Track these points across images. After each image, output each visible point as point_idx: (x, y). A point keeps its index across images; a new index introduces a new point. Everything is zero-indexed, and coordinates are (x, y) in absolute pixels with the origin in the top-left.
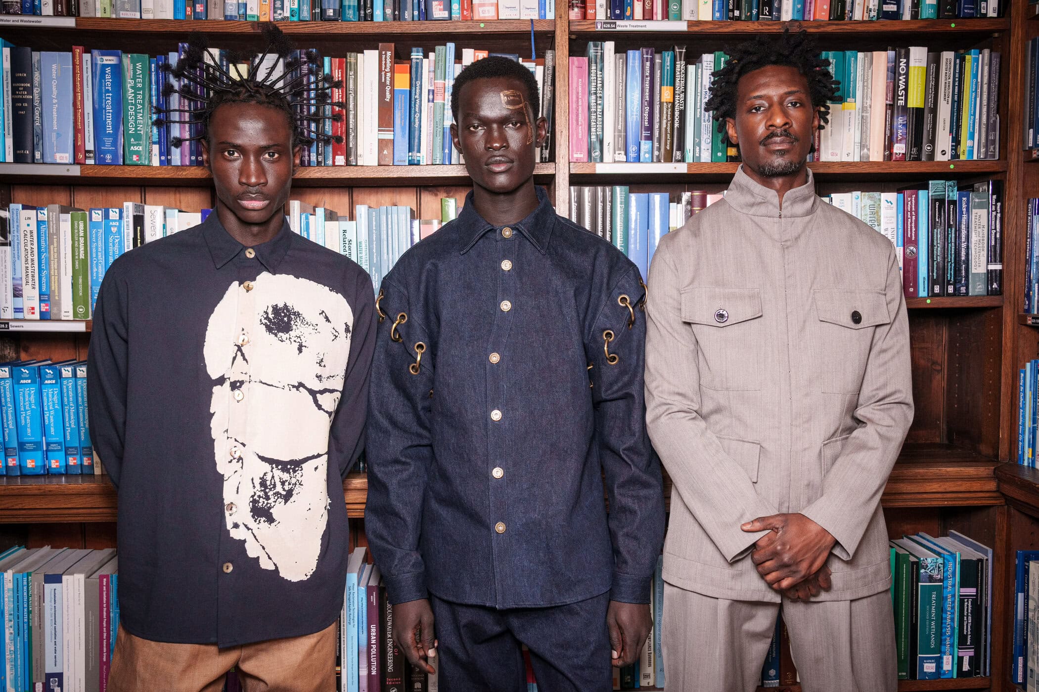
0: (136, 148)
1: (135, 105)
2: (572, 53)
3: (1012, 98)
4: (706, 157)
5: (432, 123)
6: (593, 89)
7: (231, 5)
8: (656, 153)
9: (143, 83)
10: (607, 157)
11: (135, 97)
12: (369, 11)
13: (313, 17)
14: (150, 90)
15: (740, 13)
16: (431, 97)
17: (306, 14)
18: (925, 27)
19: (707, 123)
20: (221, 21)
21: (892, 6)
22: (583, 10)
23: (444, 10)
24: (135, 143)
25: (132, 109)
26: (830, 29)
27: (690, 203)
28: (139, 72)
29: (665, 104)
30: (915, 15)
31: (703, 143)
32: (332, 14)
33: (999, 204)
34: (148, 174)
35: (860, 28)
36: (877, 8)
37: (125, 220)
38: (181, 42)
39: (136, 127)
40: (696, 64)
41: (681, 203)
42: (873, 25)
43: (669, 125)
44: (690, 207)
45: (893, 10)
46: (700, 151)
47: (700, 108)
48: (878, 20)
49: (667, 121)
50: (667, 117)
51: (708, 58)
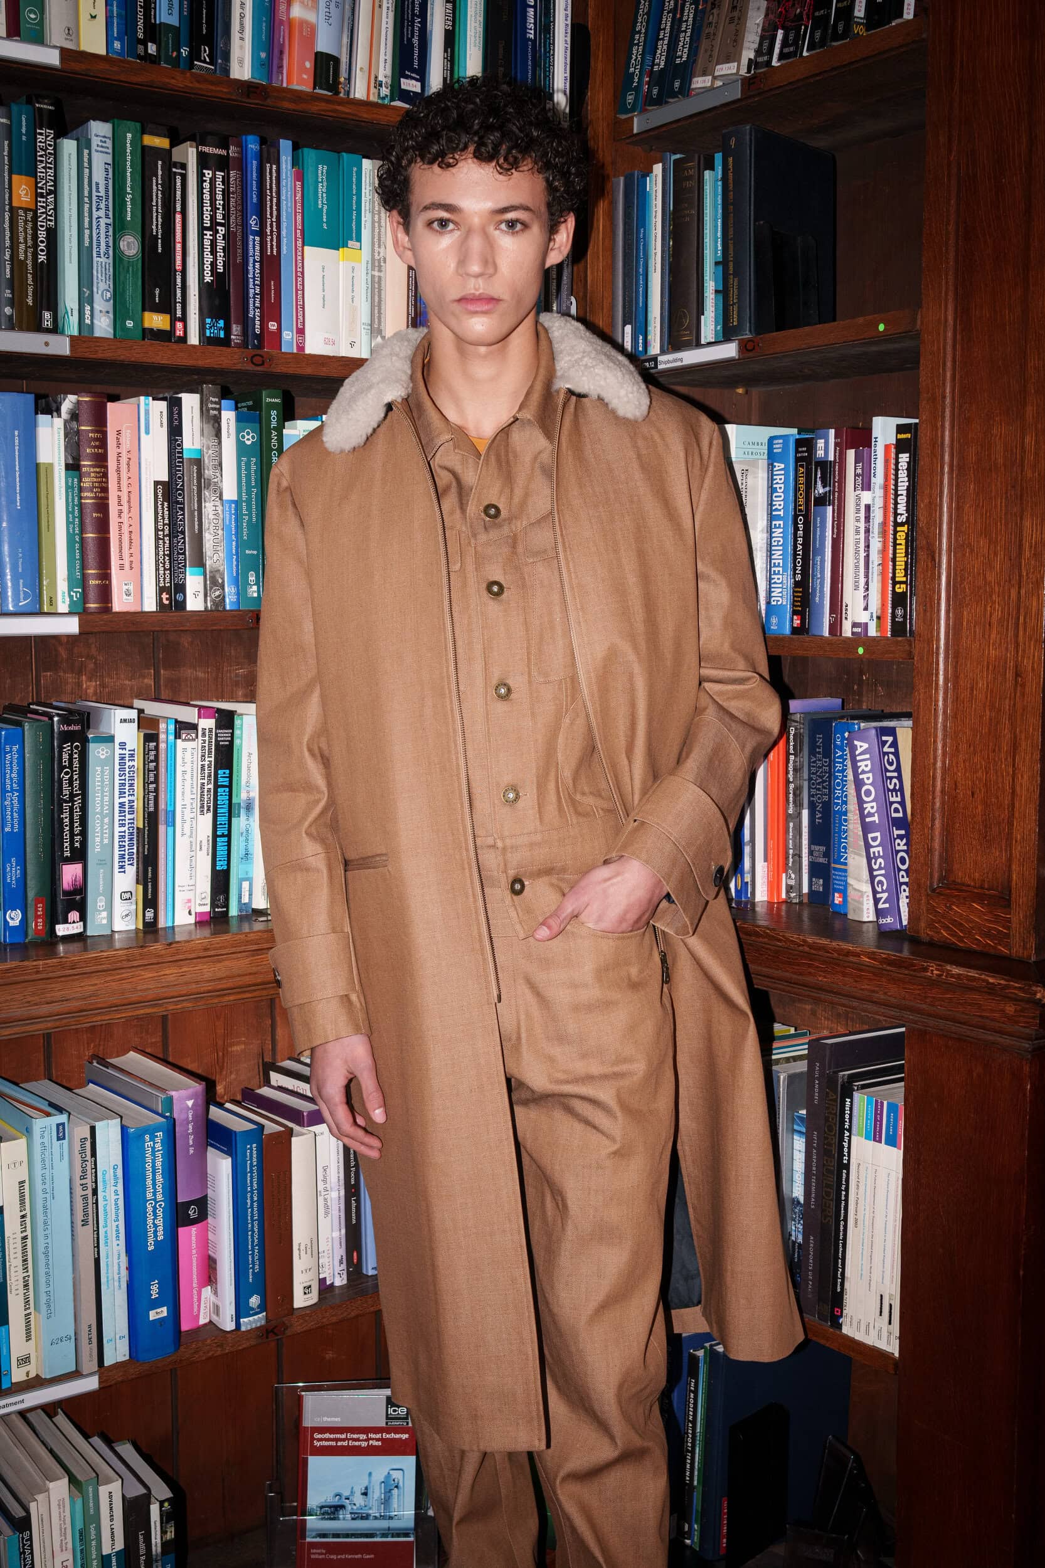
3: (592, 273)
4: (103, 326)
8: (8, 310)
15: (158, 50)
19: (103, 260)
21: (414, 82)
26: (315, 108)
27: (74, 416)
29: (21, 212)
31: (97, 298)
35: (364, 115)
36: (389, 82)
40: (77, 140)
41: (59, 416)
42: (385, 112)
43: (29, 255)
44: (74, 425)
45: (414, 89)
46: (92, 315)
47: (91, 228)
48: (393, 103)
49: (27, 247)
50: (25, 239)
51: (99, 130)
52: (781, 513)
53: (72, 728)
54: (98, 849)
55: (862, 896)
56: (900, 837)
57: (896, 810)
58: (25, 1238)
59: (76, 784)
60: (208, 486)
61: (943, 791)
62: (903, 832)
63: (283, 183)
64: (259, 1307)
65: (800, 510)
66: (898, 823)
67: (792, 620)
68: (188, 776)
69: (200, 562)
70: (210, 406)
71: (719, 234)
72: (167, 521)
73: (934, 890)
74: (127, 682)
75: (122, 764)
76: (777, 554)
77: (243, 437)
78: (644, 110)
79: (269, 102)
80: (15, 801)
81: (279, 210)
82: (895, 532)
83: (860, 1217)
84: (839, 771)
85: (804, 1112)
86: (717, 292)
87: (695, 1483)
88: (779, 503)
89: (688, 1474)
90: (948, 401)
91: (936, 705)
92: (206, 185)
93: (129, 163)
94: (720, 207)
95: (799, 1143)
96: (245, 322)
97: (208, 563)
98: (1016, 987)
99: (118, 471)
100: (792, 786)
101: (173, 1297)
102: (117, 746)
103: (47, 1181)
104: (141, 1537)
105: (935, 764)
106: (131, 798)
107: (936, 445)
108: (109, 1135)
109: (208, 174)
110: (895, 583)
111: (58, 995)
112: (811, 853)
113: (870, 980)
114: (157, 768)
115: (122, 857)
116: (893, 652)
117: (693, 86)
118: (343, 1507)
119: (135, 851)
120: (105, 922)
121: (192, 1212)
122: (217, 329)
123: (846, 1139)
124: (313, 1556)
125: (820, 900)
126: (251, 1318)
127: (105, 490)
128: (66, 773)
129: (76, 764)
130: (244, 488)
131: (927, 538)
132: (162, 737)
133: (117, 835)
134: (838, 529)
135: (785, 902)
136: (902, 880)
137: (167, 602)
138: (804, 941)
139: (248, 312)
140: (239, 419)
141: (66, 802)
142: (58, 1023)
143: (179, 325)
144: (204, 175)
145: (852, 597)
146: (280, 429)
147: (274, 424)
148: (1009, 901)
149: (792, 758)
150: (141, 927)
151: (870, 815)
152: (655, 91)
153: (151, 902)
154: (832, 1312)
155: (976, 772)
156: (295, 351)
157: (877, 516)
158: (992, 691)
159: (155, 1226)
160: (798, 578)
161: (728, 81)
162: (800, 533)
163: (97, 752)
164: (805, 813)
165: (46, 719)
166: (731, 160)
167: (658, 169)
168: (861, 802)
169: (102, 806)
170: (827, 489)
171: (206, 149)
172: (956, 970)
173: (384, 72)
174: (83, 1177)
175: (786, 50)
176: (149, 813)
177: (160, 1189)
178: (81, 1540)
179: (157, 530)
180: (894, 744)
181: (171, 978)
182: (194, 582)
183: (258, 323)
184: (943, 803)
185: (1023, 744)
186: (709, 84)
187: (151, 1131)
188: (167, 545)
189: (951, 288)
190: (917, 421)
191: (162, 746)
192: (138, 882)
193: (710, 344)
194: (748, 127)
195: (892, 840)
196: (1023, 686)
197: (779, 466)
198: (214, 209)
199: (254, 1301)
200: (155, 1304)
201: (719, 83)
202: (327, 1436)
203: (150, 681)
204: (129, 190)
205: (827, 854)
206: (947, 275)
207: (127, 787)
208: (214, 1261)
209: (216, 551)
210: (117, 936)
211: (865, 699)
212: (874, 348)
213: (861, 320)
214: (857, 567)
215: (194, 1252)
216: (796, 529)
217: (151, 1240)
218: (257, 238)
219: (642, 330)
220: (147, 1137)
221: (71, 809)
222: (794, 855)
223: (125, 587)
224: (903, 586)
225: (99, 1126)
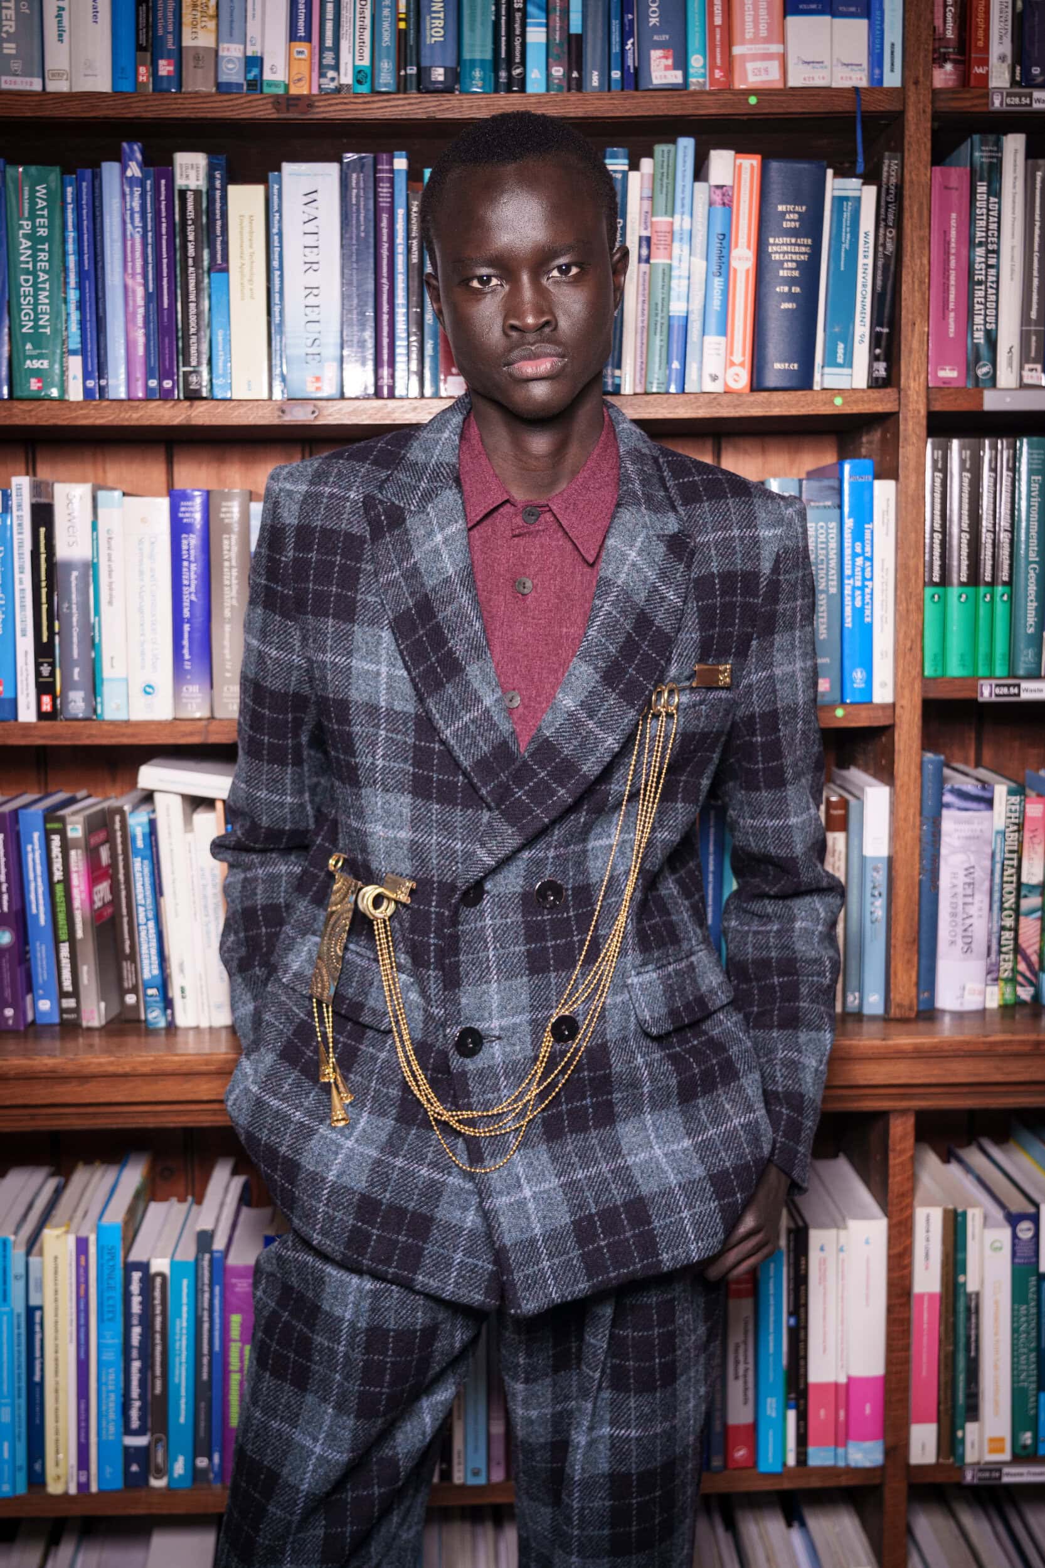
0: (36, 364)
1: (34, 273)
2: (939, 157)
5: (646, 306)
6: (980, 235)
7: (230, 61)
9: (50, 227)
10: (1006, 377)
11: (34, 257)
12: (516, 72)
13: (402, 85)
14: (64, 241)
16: (644, 252)
17: (386, 78)
20: (209, 95)
22: (961, 67)
23: (675, 67)
24: (35, 353)
25: (27, 281)
28: (41, 204)
32: (441, 78)
34: (64, 419)
37: (15, 513)
38: (128, 142)
39: (36, 320)
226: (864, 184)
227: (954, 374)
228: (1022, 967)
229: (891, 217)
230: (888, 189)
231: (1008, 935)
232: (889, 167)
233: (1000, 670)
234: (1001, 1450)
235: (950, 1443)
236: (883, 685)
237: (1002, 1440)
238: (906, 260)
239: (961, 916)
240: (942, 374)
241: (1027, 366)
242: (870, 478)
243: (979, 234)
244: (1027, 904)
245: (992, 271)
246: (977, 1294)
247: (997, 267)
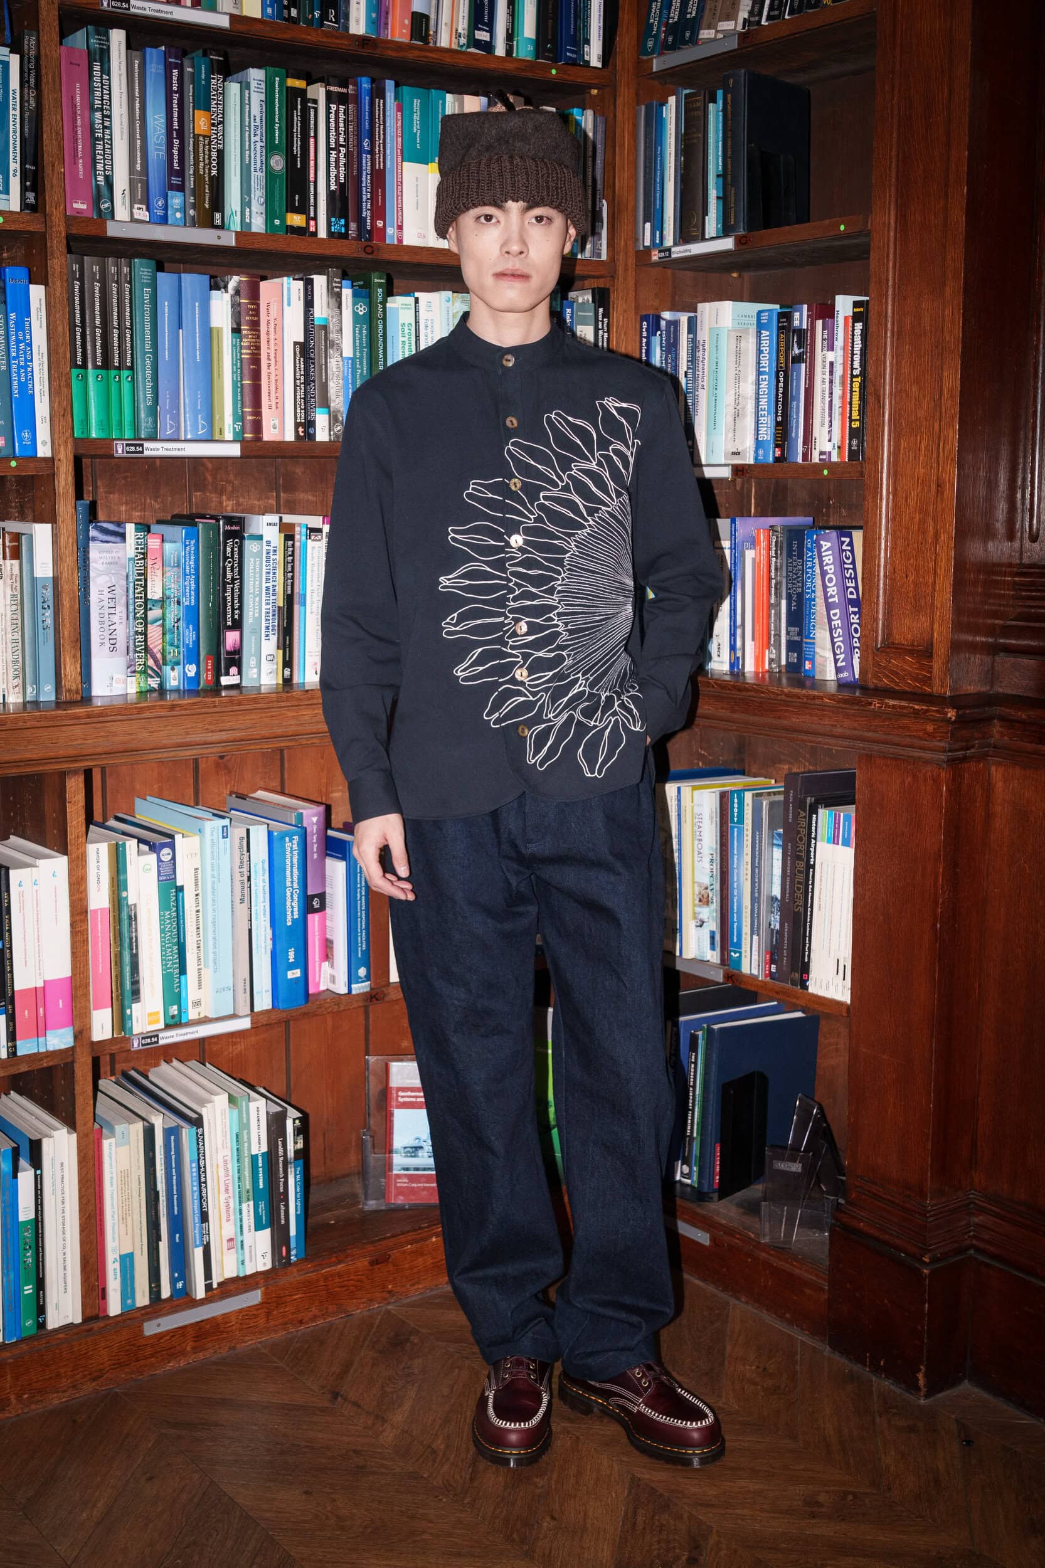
3: (620, 181)
4: (258, 224)
8: (192, 212)
10: (121, 213)
15: (298, 13)
18: (523, 70)
19: (259, 173)
21: (484, 33)
26: (411, 55)
27: (237, 292)
29: (201, 138)
30: (509, 51)
31: (254, 203)
33: (606, 320)
35: (448, 60)
36: (466, 33)
40: (241, 83)
41: (227, 292)
42: (464, 57)
43: (207, 170)
44: (237, 298)
45: (485, 39)
46: (250, 215)
47: (250, 150)
48: (469, 50)
49: (205, 165)
50: (204, 158)
51: (256, 75)
52: (767, 369)
53: (234, 528)
54: (251, 621)
55: (826, 661)
56: (855, 613)
57: (852, 593)
58: (198, 911)
59: (236, 570)
60: (332, 346)
61: (885, 576)
62: (856, 609)
63: (388, 113)
64: (365, 977)
65: (781, 367)
66: (853, 603)
67: (774, 452)
68: (315, 568)
69: (325, 403)
70: (334, 285)
71: (720, 153)
72: (302, 373)
73: (878, 649)
74: (256, 502)
75: (268, 557)
76: (763, 402)
77: (357, 309)
78: (661, 54)
79: (378, 51)
80: (193, 582)
81: (384, 134)
82: (852, 382)
83: (823, 904)
84: (809, 568)
85: (781, 831)
86: (718, 198)
87: (695, 1135)
88: (765, 362)
89: (689, 1128)
90: (890, 283)
91: (881, 511)
92: (332, 116)
93: (277, 100)
94: (721, 132)
95: (778, 854)
96: (361, 221)
97: (332, 405)
98: (933, 711)
99: (268, 333)
100: (774, 582)
101: (303, 962)
102: (265, 544)
103: (215, 868)
104: (280, 1143)
105: (879, 554)
106: (274, 583)
107: (882, 315)
108: (259, 835)
109: (333, 107)
110: (851, 420)
111: (227, 725)
112: (788, 633)
113: (831, 717)
114: (293, 561)
115: (268, 628)
116: (849, 473)
117: (700, 37)
118: (421, 1148)
119: (276, 624)
120: (255, 676)
121: (316, 903)
122: (338, 226)
123: (813, 846)
124: (398, 1185)
125: (794, 668)
126: (360, 985)
127: (258, 348)
128: (229, 562)
129: (236, 556)
130: (358, 348)
131: (874, 385)
132: (297, 537)
133: (264, 611)
134: (810, 381)
135: (768, 671)
136: (855, 645)
137: (302, 434)
138: (782, 691)
139: (362, 213)
140: (355, 295)
141: (229, 584)
142: (223, 749)
143: (312, 223)
144: (330, 108)
145: (820, 432)
146: (384, 303)
147: (380, 299)
148: (932, 653)
149: (774, 560)
150: (281, 682)
151: (832, 596)
152: (670, 39)
153: (288, 663)
154: (802, 977)
155: (909, 559)
156: (396, 243)
157: (839, 371)
158: (920, 500)
159: (292, 907)
160: (779, 419)
161: (727, 34)
162: (781, 385)
163: (250, 547)
164: (784, 603)
165: (214, 521)
166: (729, 96)
167: (672, 100)
168: (825, 587)
169: (254, 588)
170: (802, 350)
171: (332, 88)
172: (891, 702)
173: (462, 26)
174: (241, 867)
175: (772, 13)
176: (288, 595)
177: (296, 879)
178: (237, 1141)
179: (295, 379)
180: (851, 544)
181: (306, 718)
182: (321, 420)
183: (369, 221)
184: (885, 584)
185: (942, 535)
186: (713, 36)
187: (290, 835)
188: (303, 391)
189: (893, 199)
190: (868, 298)
191: (297, 544)
192: (278, 648)
193: (712, 238)
194: (743, 71)
195: (848, 615)
196: (942, 493)
197: (765, 333)
198: (338, 134)
199: (362, 972)
200: (292, 967)
201: (720, 36)
202: (409, 1093)
203: (273, 502)
204: (277, 120)
205: (800, 634)
206: (890, 189)
207: (271, 575)
208: (331, 942)
209: (338, 396)
210: (263, 687)
211: (831, 519)
212: (837, 243)
213: (827, 222)
214: (823, 409)
215: (317, 934)
216: (778, 382)
217: (289, 918)
218: (369, 156)
219: (658, 226)
220: (287, 839)
221: (232, 589)
222: (775, 635)
223: (272, 422)
224: (858, 423)
225: (252, 828)
226: (11, 52)
227: (84, 207)
228: (151, 662)
229: (32, 81)
230: (29, 59)
231: (140, 638)
232: (29, 42)
233: (128, 434)
234: (158, 1021)
235: (121, 1020)
236: (44, 443)
237: (158, 1013)
238: (45, 114)
239: (107, 623)
240: (75, 206)
241: (136, 206)
242: (25, 281)
243: (97, 102)
244: (152, 614)
245: (107, 131)
246: (135, 905)
247: (110, 128)
